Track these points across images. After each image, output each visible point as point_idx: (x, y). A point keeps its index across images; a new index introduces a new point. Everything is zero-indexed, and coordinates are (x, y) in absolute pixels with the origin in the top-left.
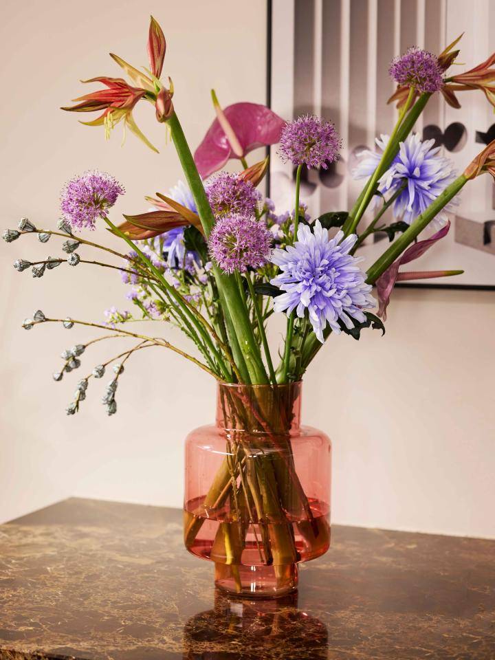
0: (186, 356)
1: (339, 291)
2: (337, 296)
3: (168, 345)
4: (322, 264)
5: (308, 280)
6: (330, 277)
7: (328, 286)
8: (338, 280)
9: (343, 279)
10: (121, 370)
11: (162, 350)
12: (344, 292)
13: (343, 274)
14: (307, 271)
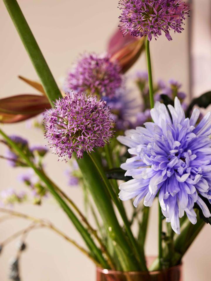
0: (67, 238)
1: (193, 174)
2: (191, 182)
3: (52, 227)
4: (174, 146)
5: (157, 164)
6: (185, 161)
7: (181, 170)
8: (195, 163)
9: (200, 162)
10: (23, 247)
11: (46, 231)
12: (198, 177)
13: (199, 156)
14: (158, 154)
